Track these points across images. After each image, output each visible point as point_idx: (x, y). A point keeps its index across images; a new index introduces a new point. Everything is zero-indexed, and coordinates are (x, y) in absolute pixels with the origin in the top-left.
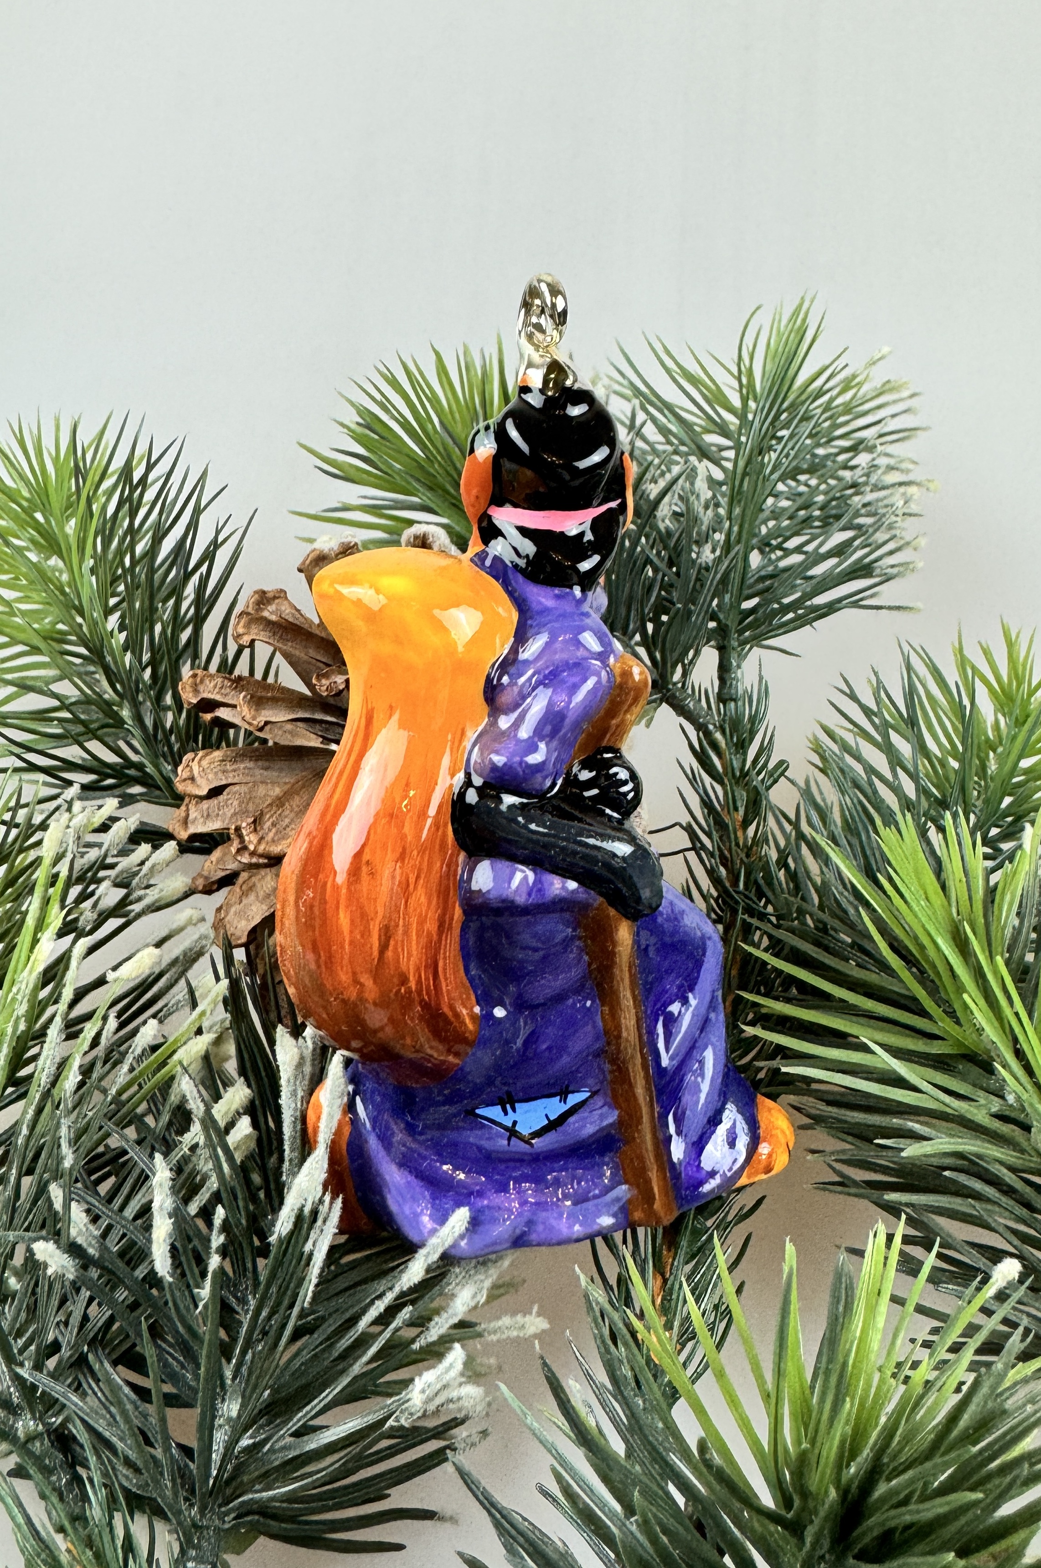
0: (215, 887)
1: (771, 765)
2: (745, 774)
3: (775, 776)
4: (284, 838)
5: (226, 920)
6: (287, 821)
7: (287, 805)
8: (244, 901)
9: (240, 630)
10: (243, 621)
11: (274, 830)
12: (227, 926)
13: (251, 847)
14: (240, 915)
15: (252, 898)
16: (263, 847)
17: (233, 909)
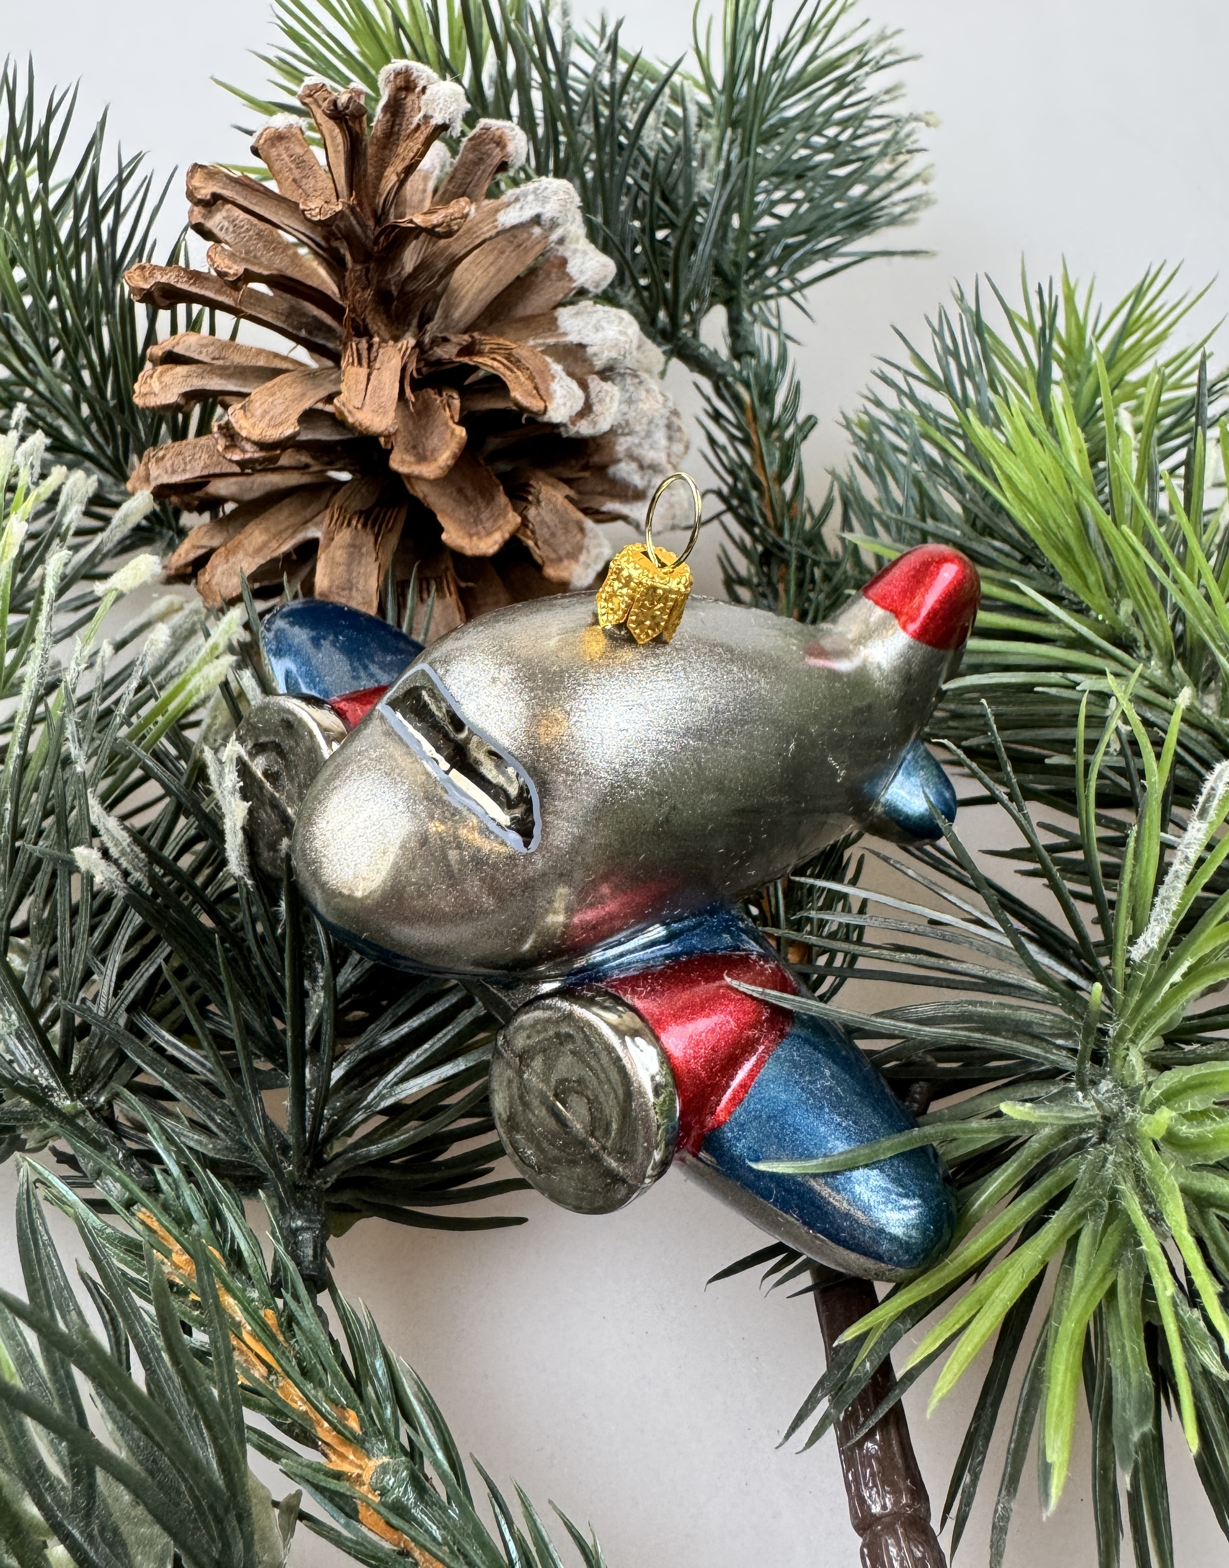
0: (189, 570)
1: (801, 417)
2: (772, 426)
3: (806, 429)
4: (281, 424)
5: (214, 582)
6: (281, 408)
7: (278, 394)
8: (232, 560)
9: (196, 182)
10: (198, 175)
11: (268, 417)
12: (216, 588)
13: (244, 433)
14: (229, 574)
15: (240, 555)
16: (258, 432)
17: (219, 570)
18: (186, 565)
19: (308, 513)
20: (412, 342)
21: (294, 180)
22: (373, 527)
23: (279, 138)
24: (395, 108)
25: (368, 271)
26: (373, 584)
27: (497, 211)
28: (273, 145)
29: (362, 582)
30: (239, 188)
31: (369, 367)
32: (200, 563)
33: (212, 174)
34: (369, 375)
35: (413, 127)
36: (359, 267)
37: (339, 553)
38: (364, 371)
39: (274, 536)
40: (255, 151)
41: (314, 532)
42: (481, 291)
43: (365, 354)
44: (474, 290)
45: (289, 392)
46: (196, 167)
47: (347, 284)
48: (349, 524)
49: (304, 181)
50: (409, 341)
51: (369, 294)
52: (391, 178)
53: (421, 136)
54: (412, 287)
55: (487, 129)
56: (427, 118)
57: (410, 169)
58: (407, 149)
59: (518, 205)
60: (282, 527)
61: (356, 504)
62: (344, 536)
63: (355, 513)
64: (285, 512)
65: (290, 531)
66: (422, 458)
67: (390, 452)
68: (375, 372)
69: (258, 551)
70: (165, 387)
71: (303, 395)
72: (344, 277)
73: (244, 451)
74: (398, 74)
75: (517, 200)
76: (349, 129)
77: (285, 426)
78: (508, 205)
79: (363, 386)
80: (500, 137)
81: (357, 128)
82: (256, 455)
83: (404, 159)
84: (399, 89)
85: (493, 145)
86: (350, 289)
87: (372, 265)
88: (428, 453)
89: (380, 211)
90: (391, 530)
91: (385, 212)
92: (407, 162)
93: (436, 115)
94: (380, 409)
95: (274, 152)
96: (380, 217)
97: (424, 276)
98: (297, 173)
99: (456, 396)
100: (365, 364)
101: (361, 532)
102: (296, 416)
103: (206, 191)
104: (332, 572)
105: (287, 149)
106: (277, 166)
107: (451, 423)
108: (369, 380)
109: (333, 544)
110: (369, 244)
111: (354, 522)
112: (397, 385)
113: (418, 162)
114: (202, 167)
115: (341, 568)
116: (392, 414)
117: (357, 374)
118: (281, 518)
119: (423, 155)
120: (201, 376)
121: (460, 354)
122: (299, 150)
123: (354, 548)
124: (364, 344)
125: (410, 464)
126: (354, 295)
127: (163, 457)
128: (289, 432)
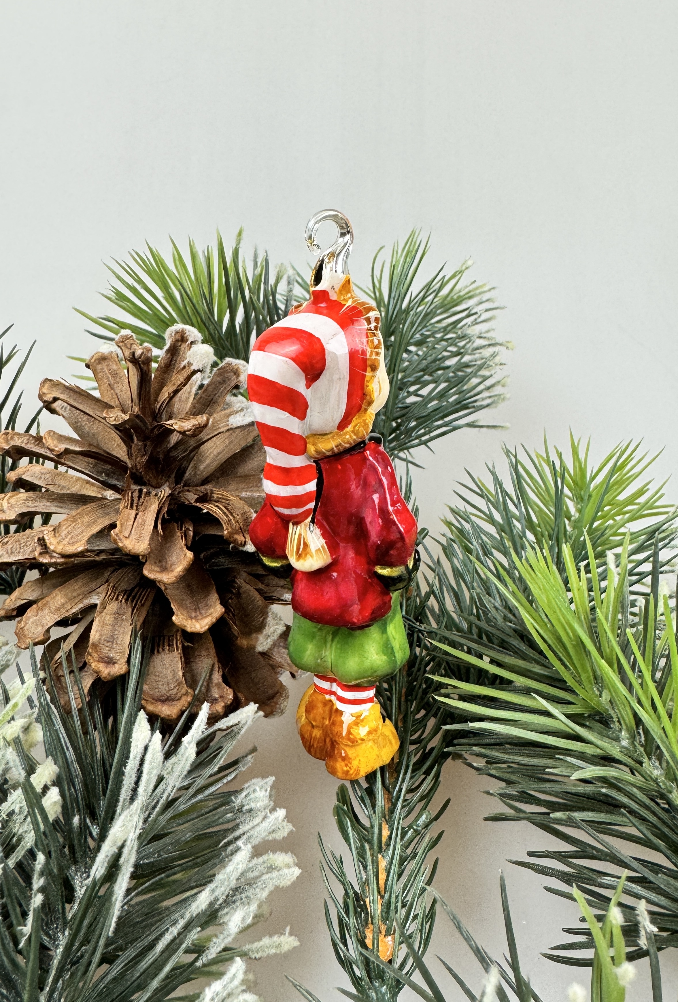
0: (15, 613)
4: (77, 542)
5: (25, 628)
6: (80, 531)
7: (79, 521)
8: (40, 613)
9: (45, 390)
10: (47, 385)
11: (69, 537)
12: (26, 633)
13: (52, 547)
14: (38, 624)
15: (46, 611)
16: (61, 547)
17: (31, 620)
18: (13, 610)
19: (93, 586)
20: (168, 491)
21: (109, 385)
22: (132, 602)
23: (103, 359)
24: (174, 351)
25: (145, 446)
26: (127, 640)
27: (230, 415)
28: (99, 363)
29: (120, 639)
30: (72, 394)
31: (137, 510)
32: (21, 610)
33: (55, 384)
34: (137, 514)
35: (182, 366)
36: (140, 443)
37: (108, 617)
38: (133, 512)
39: (70, 600)
40: (88, 366)
41: (96, 600)
42: (219, 454)
43: (136, 500)
44: (215, 453)
45: (86, 519)
46: (47, 380)
47: (133, 451)
48: (117, 599)
49: (116, 385)
50: (165, 491)
51: (146, 458)
52: (164, 395)
53: (186, 374)
54: (174, 454)
55: (229, 364)
56: (189, 364)
57: (176, 392)
58: (177, 379)
59: (242, 413)
60: (75, 594)
61: (124, 586)
62: (113, 606)
63: (122, 591)
64: (80, 584)
65: (81, 597)
66: (164, 569)
67: (144, 564)
68: (140, 513)
69: (58, 609)
70: (11, 507)
71: (95, 521)
72: (131, 446)
73: (52, 557)
74: (177, 332)
75: (242, 410)
76: (141, 369)
77: (78, 544)
78: (237, 412)
79: (131, 523)
80: (237, 370)
81: (145, 368)
82: (58, 561)
83: (174, 384)
84: (177, 341)
85: (232, 374)
86: (134, 455)
87: (149, 443)
88: (169, 566)
89: (157, 411)
90: (143, 605)
91: (160, 413)
92: (174, 388)
93: (194, 364)
94: (139, 538)
95: (99, 367)
96: (156, 416)
97: (182, 447)
98: (112, 380)
99: (191, 529)
100: (135, 507)
101: (124, 605)
102: (86, 538)
103: (49, 397)
104: (102, 630)
105: (108, 365)
106: (100, 375)
107: (185, 549)
108: (135, 518)
109: (105, 611)
110: (147, 432)
111: (120, 598)
112: (153, 522)
113: (181, 389)
114: (50, 380)
115: (108, 627)
116: (147, 542)
117: (129, 514)
118: (76, 588)
119: (184, 385)
120: (35, 500)
121: (197, 501)
122: (114, 367)
123: (118, 614)
124: (136, 494)
125: (157, 572)
126: (136, 458)
127: (7, 542)
128: (80, 549)
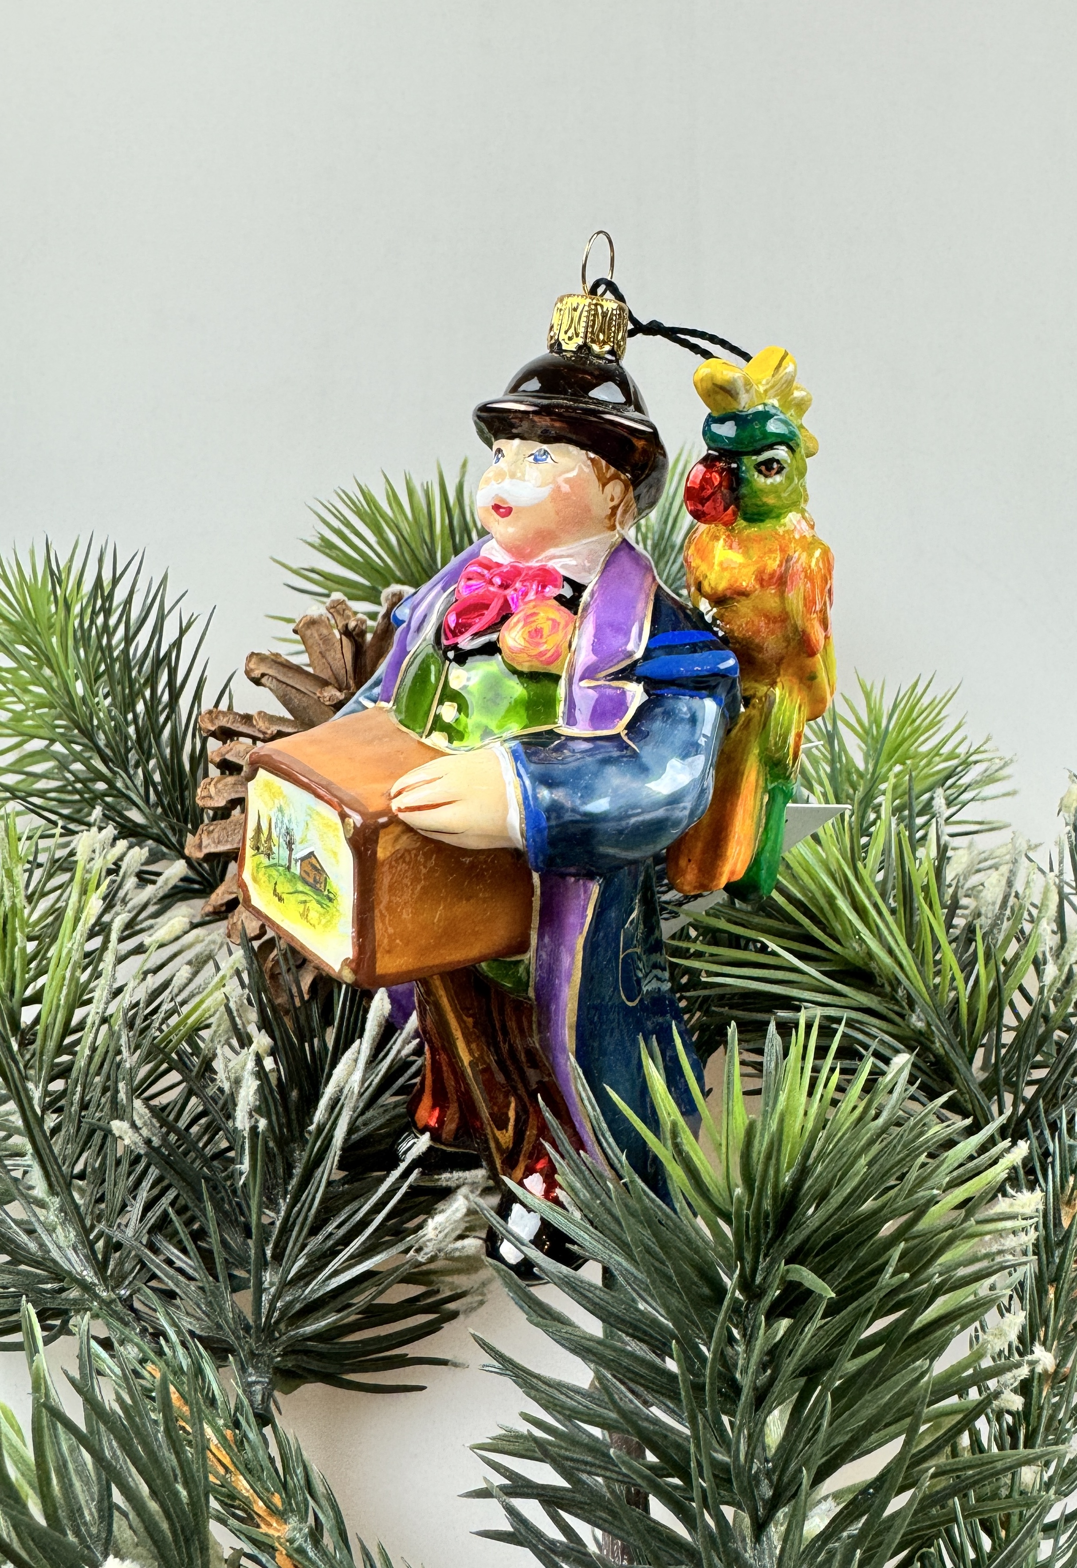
0: (224, 908)
5: (239, 923)
9: (252, 665)
10: (254, 660)
12: (240, 928)
18: (222, 905)
21: (321, 653)
23: (313, 624)
28: (309, 629)
30: (279, 667)
33: (262, 659)
40: (296, 632)
46: (253, 654)
70: (219, 792)
74: (394, 594)
76: (355, 641)
81: (359, 640)
95: (309, 635)
98: (323, 648)
103: (256, 674)
105: (318, 632)
106: (311, 645)
114: (258, 654)
122: (325, 632)
127: (212, 831)
